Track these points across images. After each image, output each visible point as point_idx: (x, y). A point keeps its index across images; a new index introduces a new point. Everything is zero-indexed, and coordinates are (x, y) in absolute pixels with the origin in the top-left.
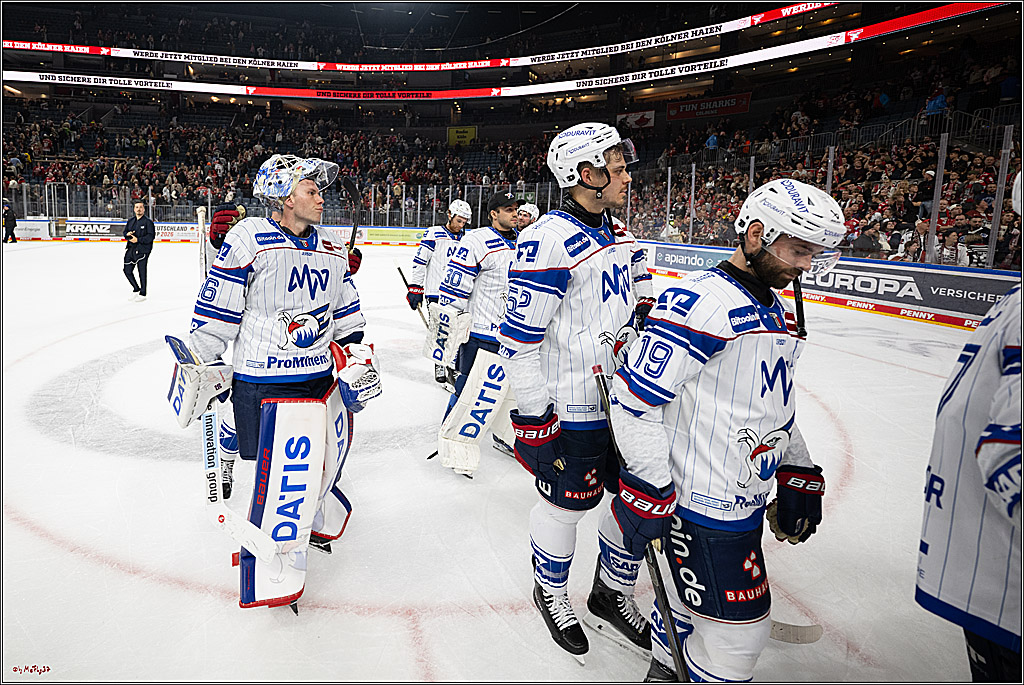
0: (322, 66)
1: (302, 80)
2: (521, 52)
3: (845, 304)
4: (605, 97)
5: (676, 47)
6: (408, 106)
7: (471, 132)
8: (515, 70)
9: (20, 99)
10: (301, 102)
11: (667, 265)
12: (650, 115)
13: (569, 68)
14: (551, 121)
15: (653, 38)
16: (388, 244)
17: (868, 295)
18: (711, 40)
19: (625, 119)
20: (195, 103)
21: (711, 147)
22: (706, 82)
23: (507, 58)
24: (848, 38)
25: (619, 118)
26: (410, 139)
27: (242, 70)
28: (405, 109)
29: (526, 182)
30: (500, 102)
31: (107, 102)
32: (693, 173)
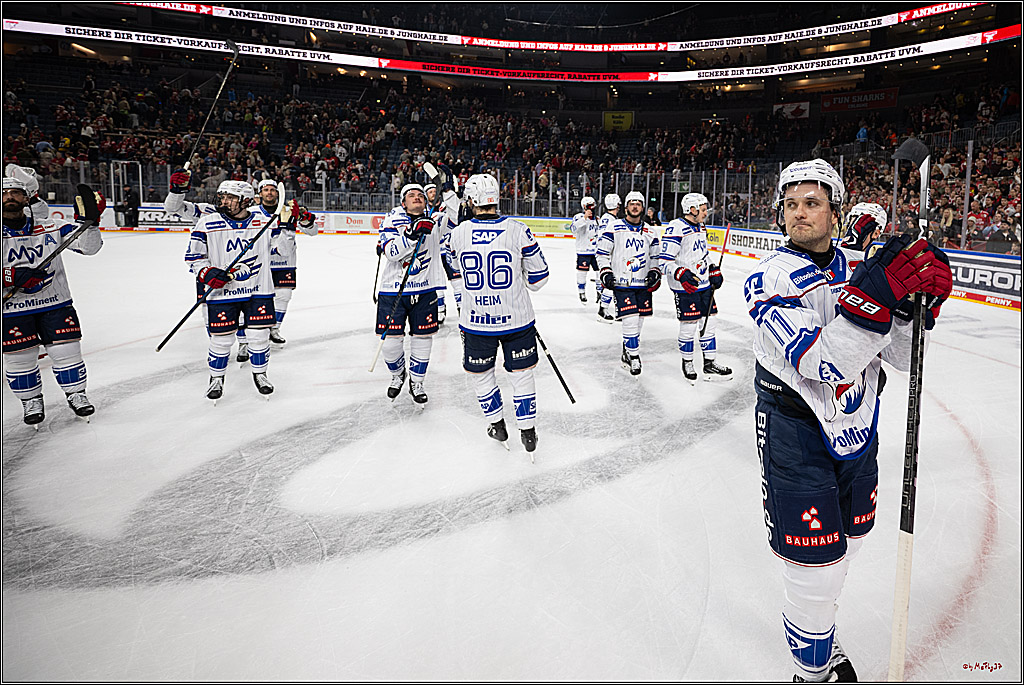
0: (466, 40)
1: (445, 54)
2: (679, 36)
3: (984, 300)
4: (762, 87)
5: (830, 40)
6: (562, 88)
7: (628, 119)
8: (674, 55)
10: (443, 79)
12: (805, 106)
13: (727, 55)
14: (708, 109)
16: (552, 236)
17: (1005, 291)
18: (861, 35)
19: (781, 109)
20: (318, 74)
21: (862, 140)
22: (857, 76)
23: (665, 41)
24: (984, 39)
25: (776, 108)
26: (562, 123)
27: (374, 40)
28: (558, 90)
29: (682, 171)
30: (655, 86)
31: (208, 69)
32: (841, 165)
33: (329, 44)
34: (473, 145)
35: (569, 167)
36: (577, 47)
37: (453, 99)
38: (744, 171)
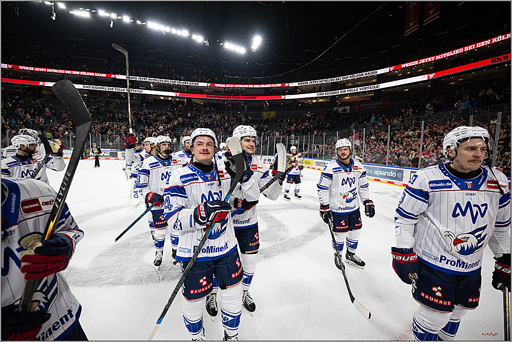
0: (209, 85)
1: (201, 91)
2: (294, 80)
4: (329, 100)
5: (359, 80)
6: (246, 102)
7: (273, 114)
8: (291, 88)
10: (200, 100)
12: (348, 108)
13: (314, 88)
14: (306, 110)
15: (349, 76)
18: (373, 77)
19: (338, 109)
20: (154, 99)
21: (373, 121)
22: (371, 95)
23: (288, 83)
24: (429, 77)
25: (335, 109)
26: (246, 117)
27: (174, 86)
28: (245, 103)
29: (295, 135)
30: (285, 101)
31: (113, 98)
32: (364, 132)
33: (157, 88)
34: (211, 126)
37: (204, 108)
38: (321, 135)
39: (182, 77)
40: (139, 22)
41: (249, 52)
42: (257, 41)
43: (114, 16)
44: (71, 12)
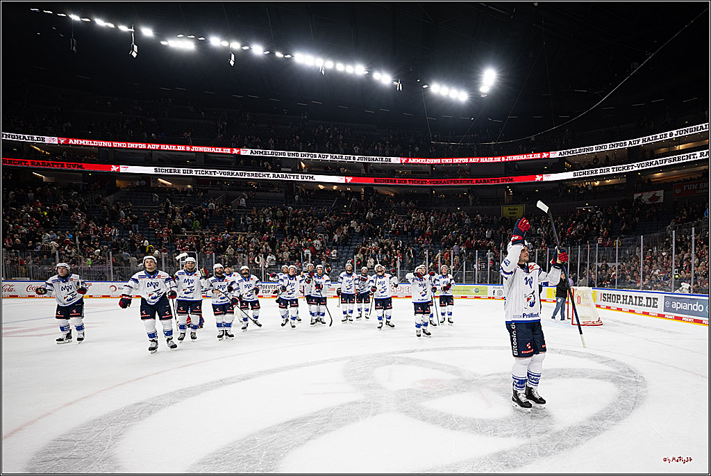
1: (392, 171)
2: (558, 147)
4: (624, 181)
5: (679, 141)
6: (472, 190)
7: (520, 209)
8: (555, 161)
9: (170, 188)
10: (388, 188)
11: (674, 311)
12: (660, 193)
13: (596, 158)
14: (582, 200)
15: (658, 135)
16: (466, 297)
19: (641, 197)
20: (306, 190)
22: (702, 168)
23: (548, 151)
25: (636, 196)
26: (472, 216)
27: (342, 164)
28: (469, 192)
30: (542, 185)
31: (238, 190)
33: (313, 169)
34: (409, 232)
35: (477, 247)
36: (482, 160)
37: (395, 202)
38: (611, 245)
39: (356, 149)
40: (279, 55)
41: (476, 97)
42: (489, 79)
43: (236, 45)
44: (163, 43)
